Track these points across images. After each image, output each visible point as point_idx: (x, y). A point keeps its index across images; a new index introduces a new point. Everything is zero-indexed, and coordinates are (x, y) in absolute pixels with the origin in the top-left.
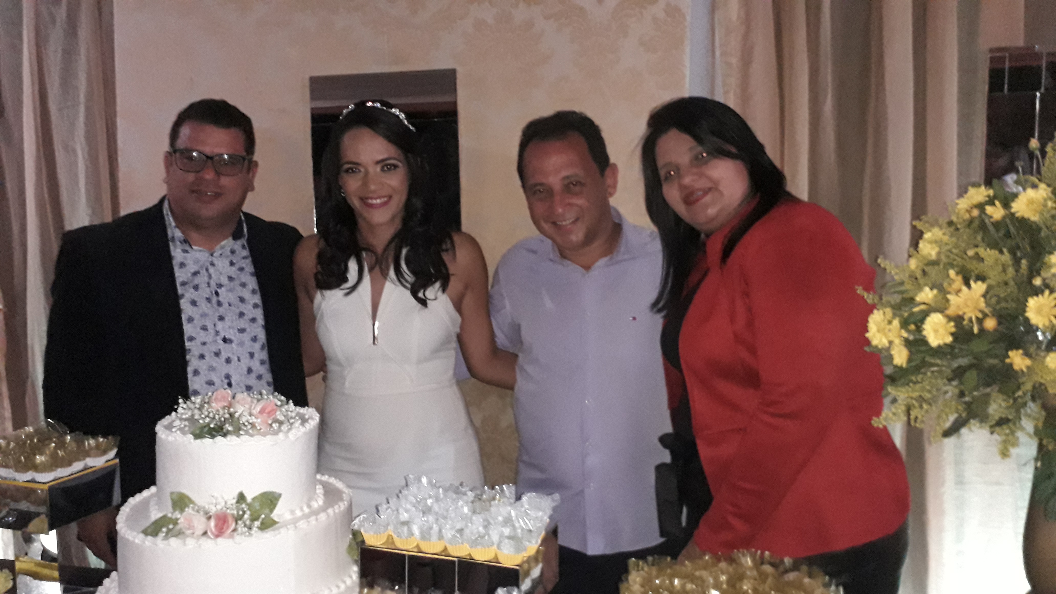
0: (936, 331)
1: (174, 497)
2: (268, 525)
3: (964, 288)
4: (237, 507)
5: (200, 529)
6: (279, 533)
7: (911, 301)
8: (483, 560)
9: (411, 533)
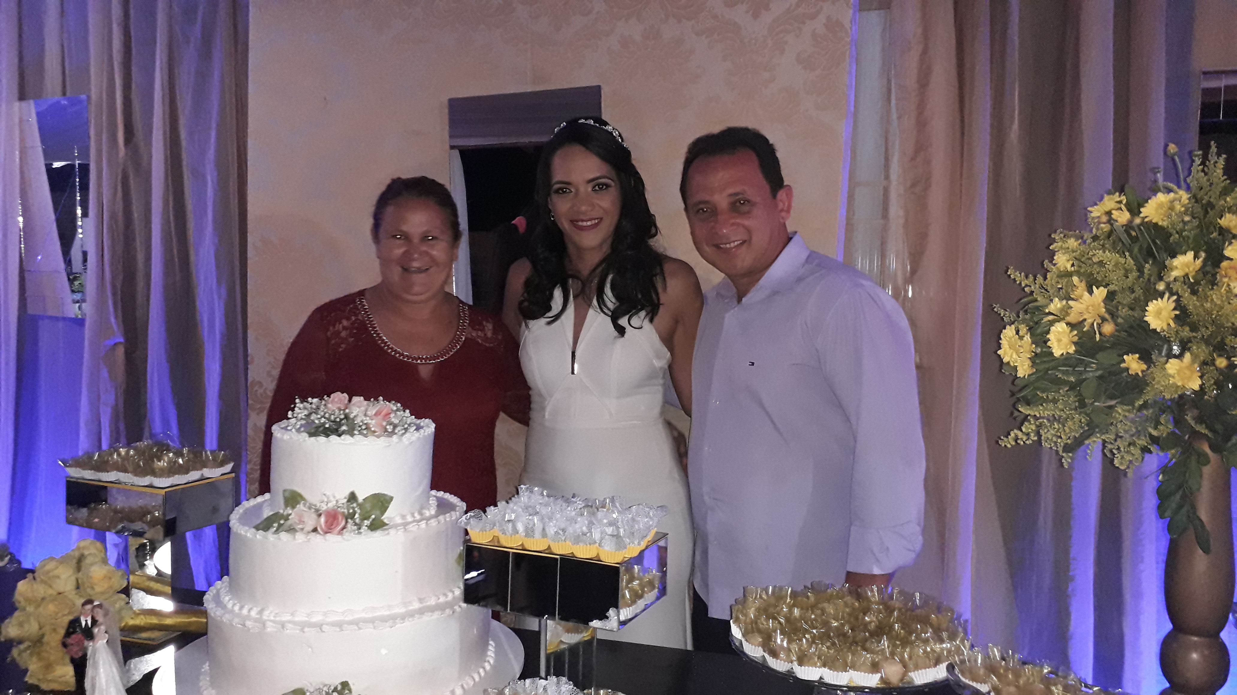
0: (1059, 341)
1: (287, 494)
2: (377, 525)
3: (1087, 295)
4: (348, 506)
5: (310, 524)
6: (388, 534)
7: (1042, 313)
8: (586, 558)
9: (516, 531)
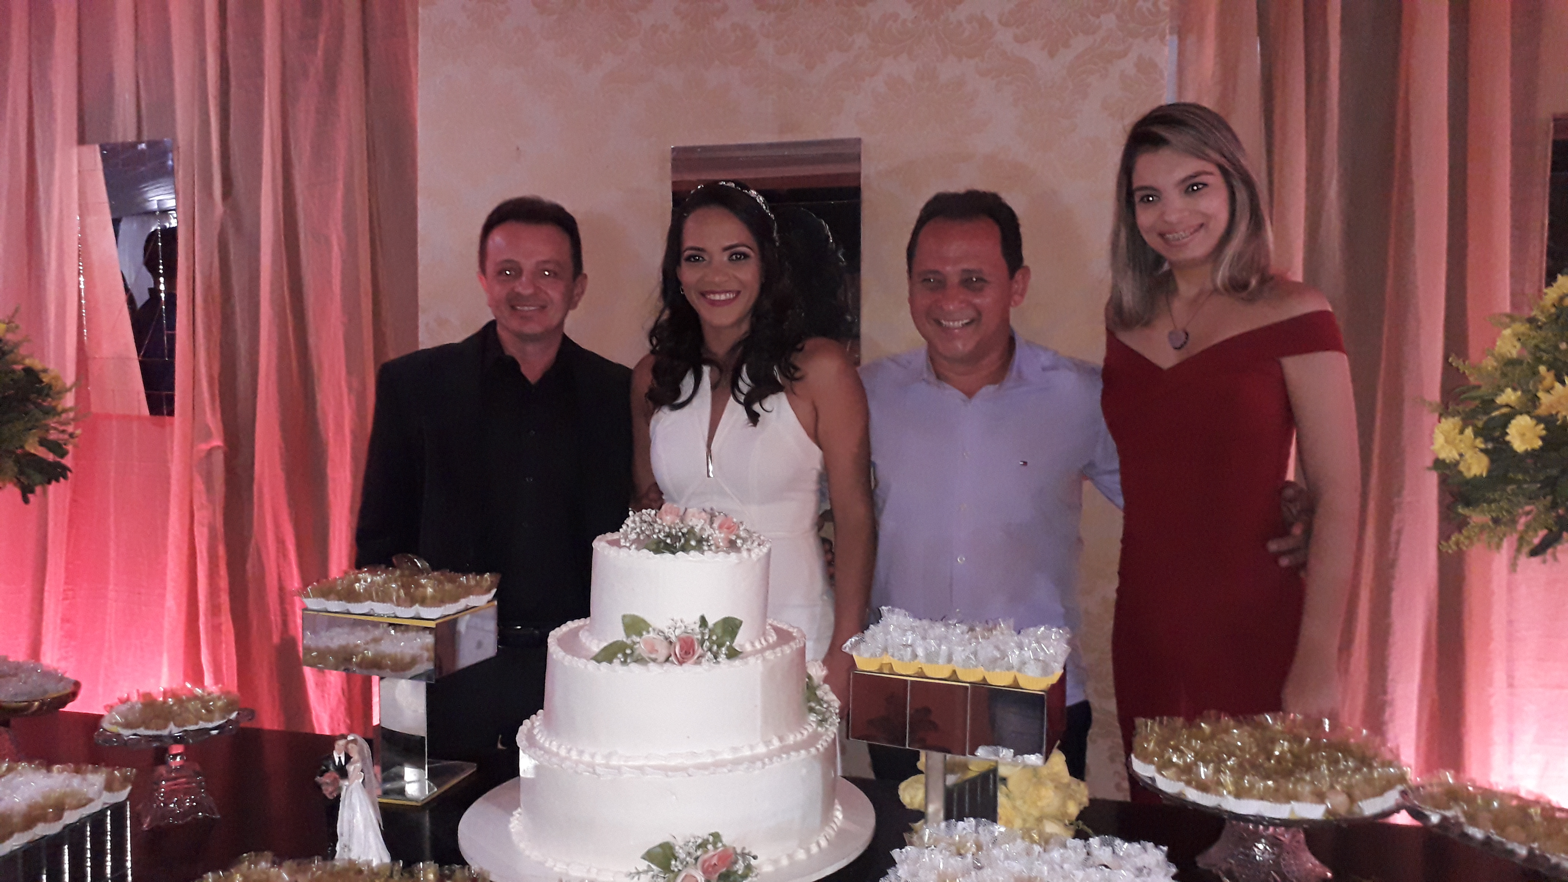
0: (1523, 435)
1: (627, 620)
2: (733, 654)
3: (1558, 385)
4: (700, 631)
5: (662, 654)
6: (747, 663)
7: (1489, 404)
8: (1002, 685)
9: (915, 656)
